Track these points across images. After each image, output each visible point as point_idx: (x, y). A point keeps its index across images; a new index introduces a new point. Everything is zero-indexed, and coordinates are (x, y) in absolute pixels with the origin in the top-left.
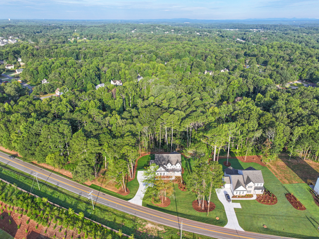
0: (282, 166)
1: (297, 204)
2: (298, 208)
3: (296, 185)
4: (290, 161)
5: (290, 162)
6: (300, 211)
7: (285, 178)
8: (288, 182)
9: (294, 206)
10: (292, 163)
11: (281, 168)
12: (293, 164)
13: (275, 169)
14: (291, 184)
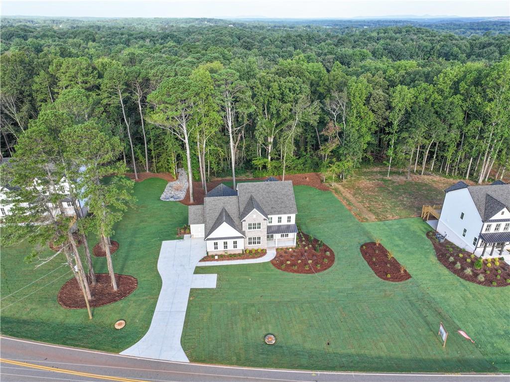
0: (368, 189)
1: (388, 265)
2: (389, 276)
3: (395, 222)
4: (390, 178)
5: (390, 180)
6: (394, 283)
7: (370, 210)
8: (374, 217)
9: (377, 272)
10: (394, 182)
11: (366, 193)
12: (395, 184)
13: (348, 195)
14: (382, 223)
